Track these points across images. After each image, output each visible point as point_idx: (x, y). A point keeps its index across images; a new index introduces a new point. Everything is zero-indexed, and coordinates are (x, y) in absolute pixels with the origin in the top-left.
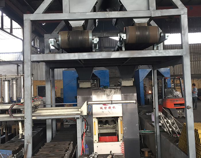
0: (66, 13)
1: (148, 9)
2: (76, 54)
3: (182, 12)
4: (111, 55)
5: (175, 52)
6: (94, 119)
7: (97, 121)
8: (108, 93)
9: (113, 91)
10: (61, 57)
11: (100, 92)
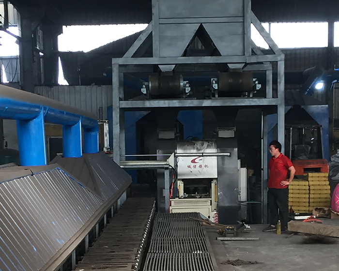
0: (156, 57)
1: (243, 54)
2: (166, 102)
3: (279, 58)
4: (203, 103)
5: (269, 101)
6: (179, 182)
7: (183, 184)
8: (198, 146)
9: (206, 144)
10: (150, 104)
11: (188, 146)
